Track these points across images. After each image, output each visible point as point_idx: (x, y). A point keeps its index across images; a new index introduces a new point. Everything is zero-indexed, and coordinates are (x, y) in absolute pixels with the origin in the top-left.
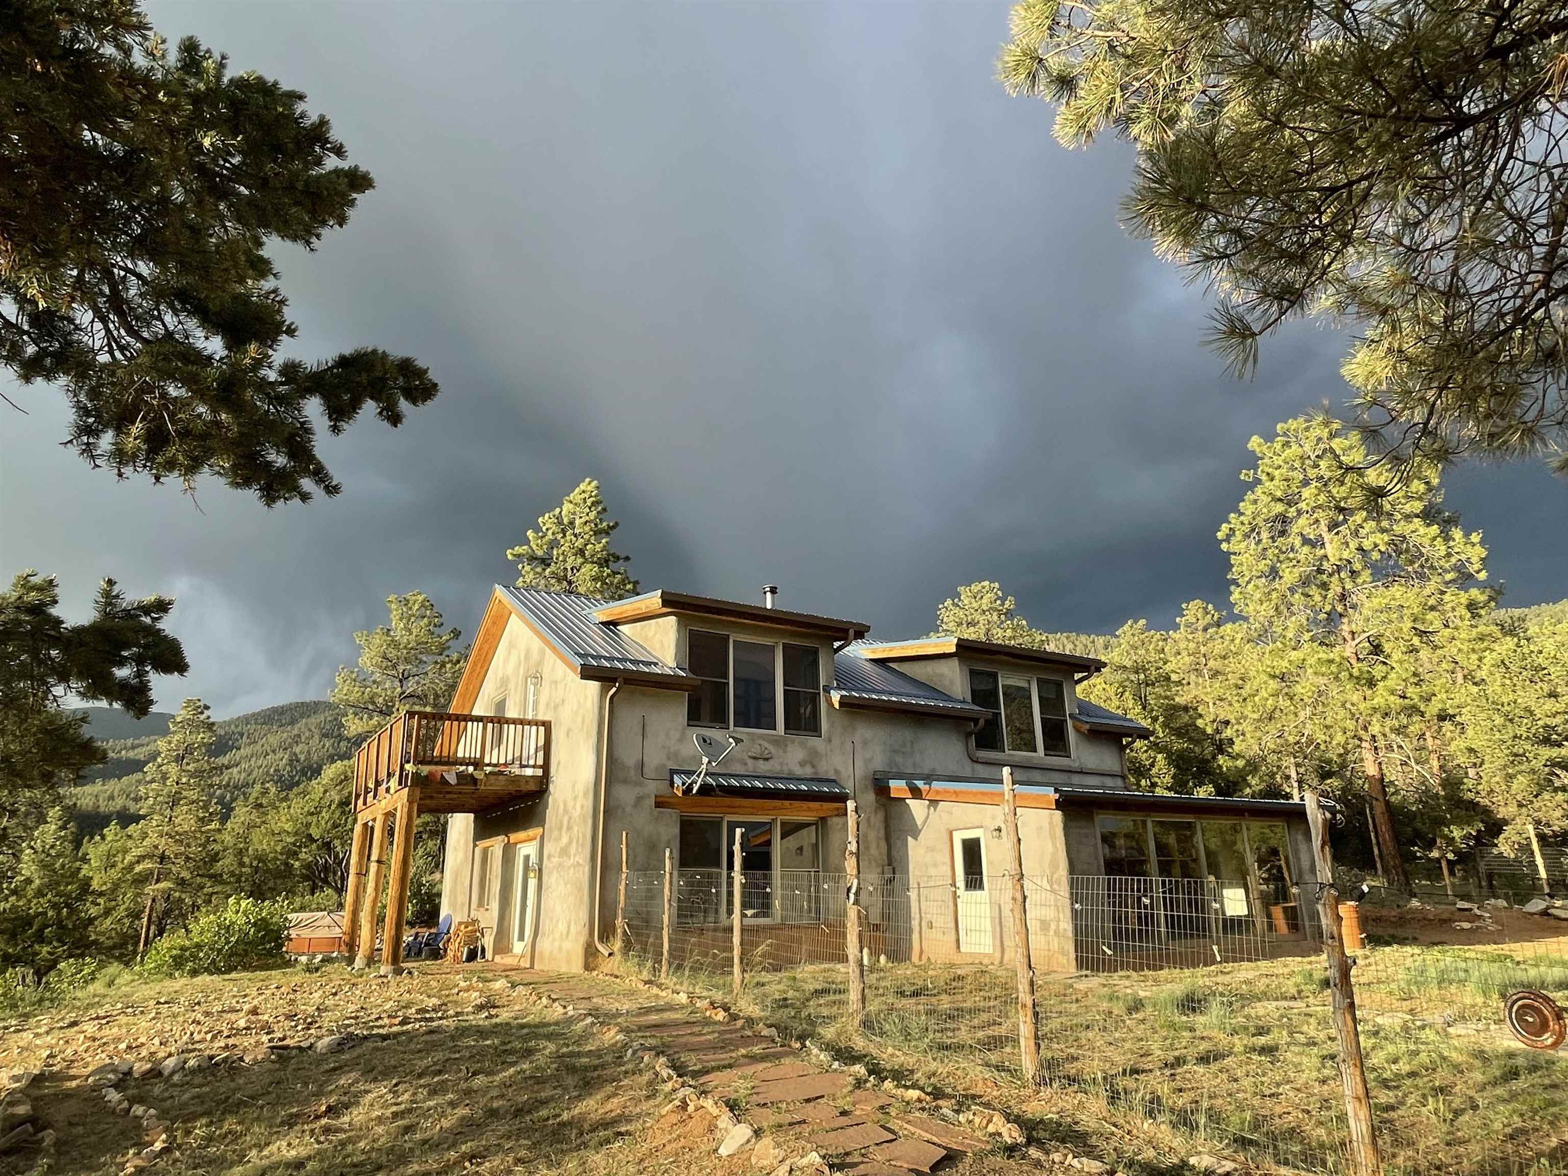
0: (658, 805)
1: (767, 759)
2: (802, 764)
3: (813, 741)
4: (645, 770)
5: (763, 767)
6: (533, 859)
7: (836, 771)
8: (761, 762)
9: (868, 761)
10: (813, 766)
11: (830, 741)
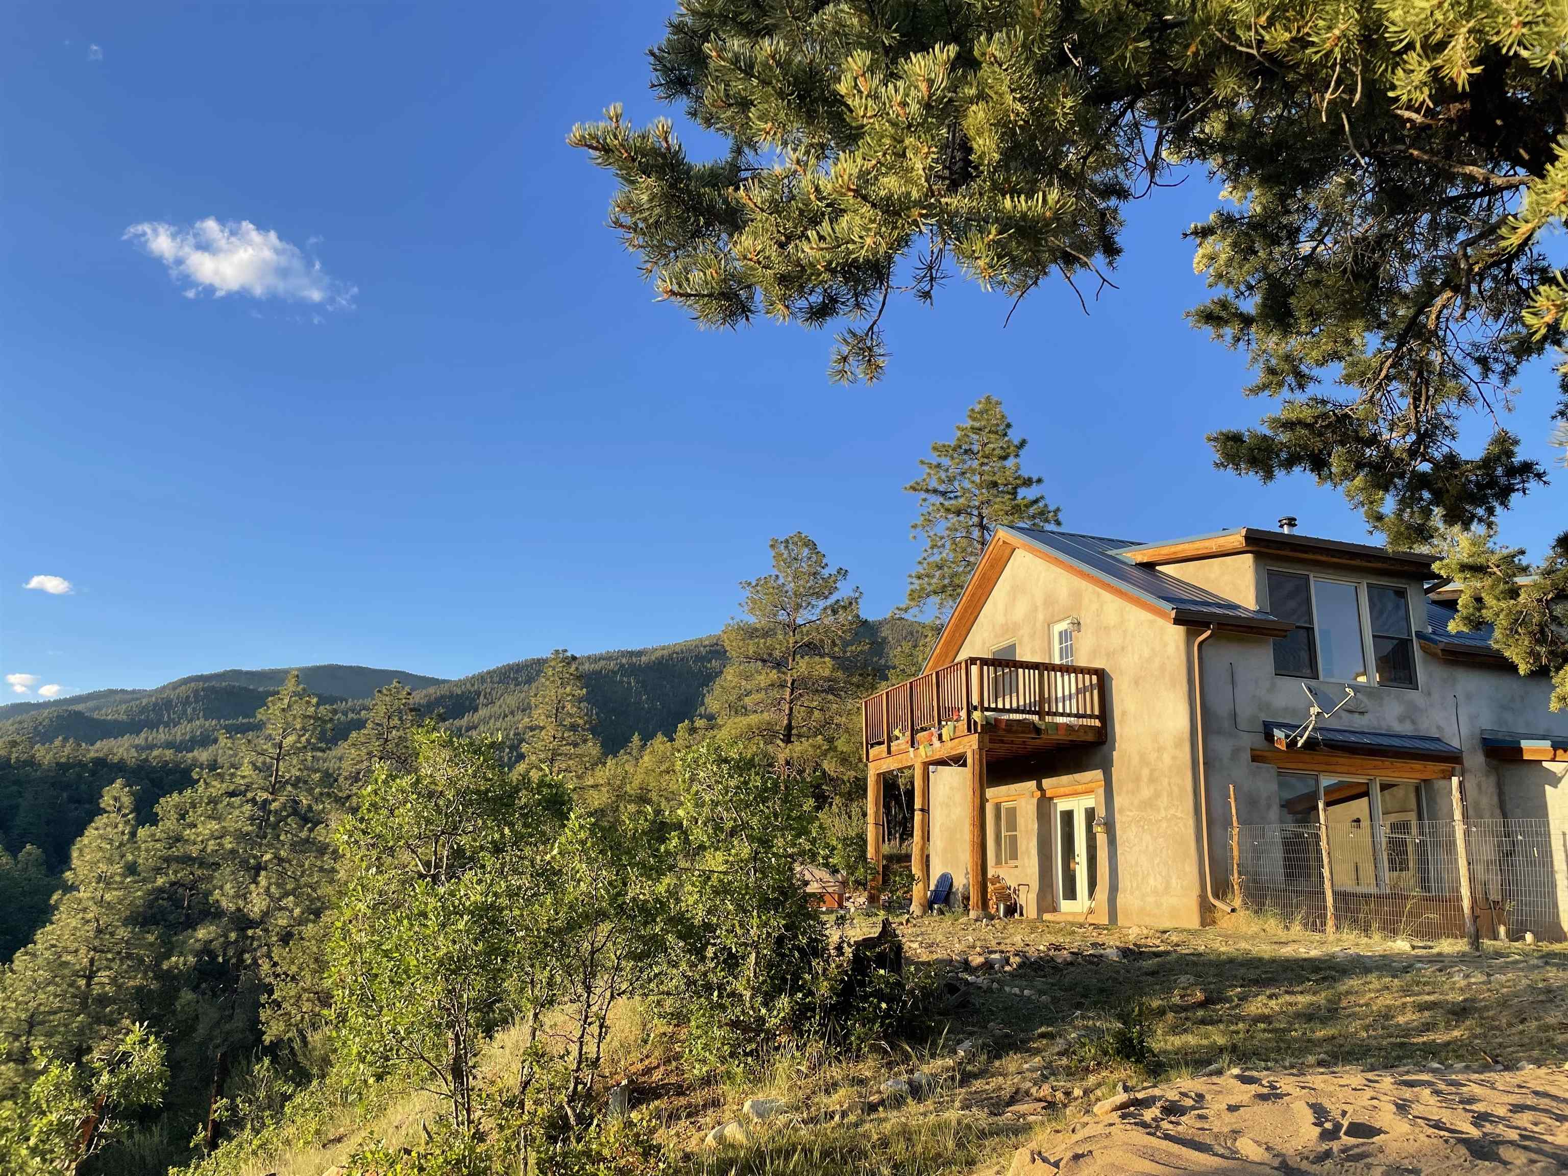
0: (1254, 759)
1: (1362, 713)
2: (1401, 720)
3: (1411, 695)
4: (1238, 720)
5: (1360, 722)
6: (1101, 812)
7: (1439, 727)
8: (1356, 716)
9: (1473, 718)
10: (1413, 722)
11: (1429, 694)
